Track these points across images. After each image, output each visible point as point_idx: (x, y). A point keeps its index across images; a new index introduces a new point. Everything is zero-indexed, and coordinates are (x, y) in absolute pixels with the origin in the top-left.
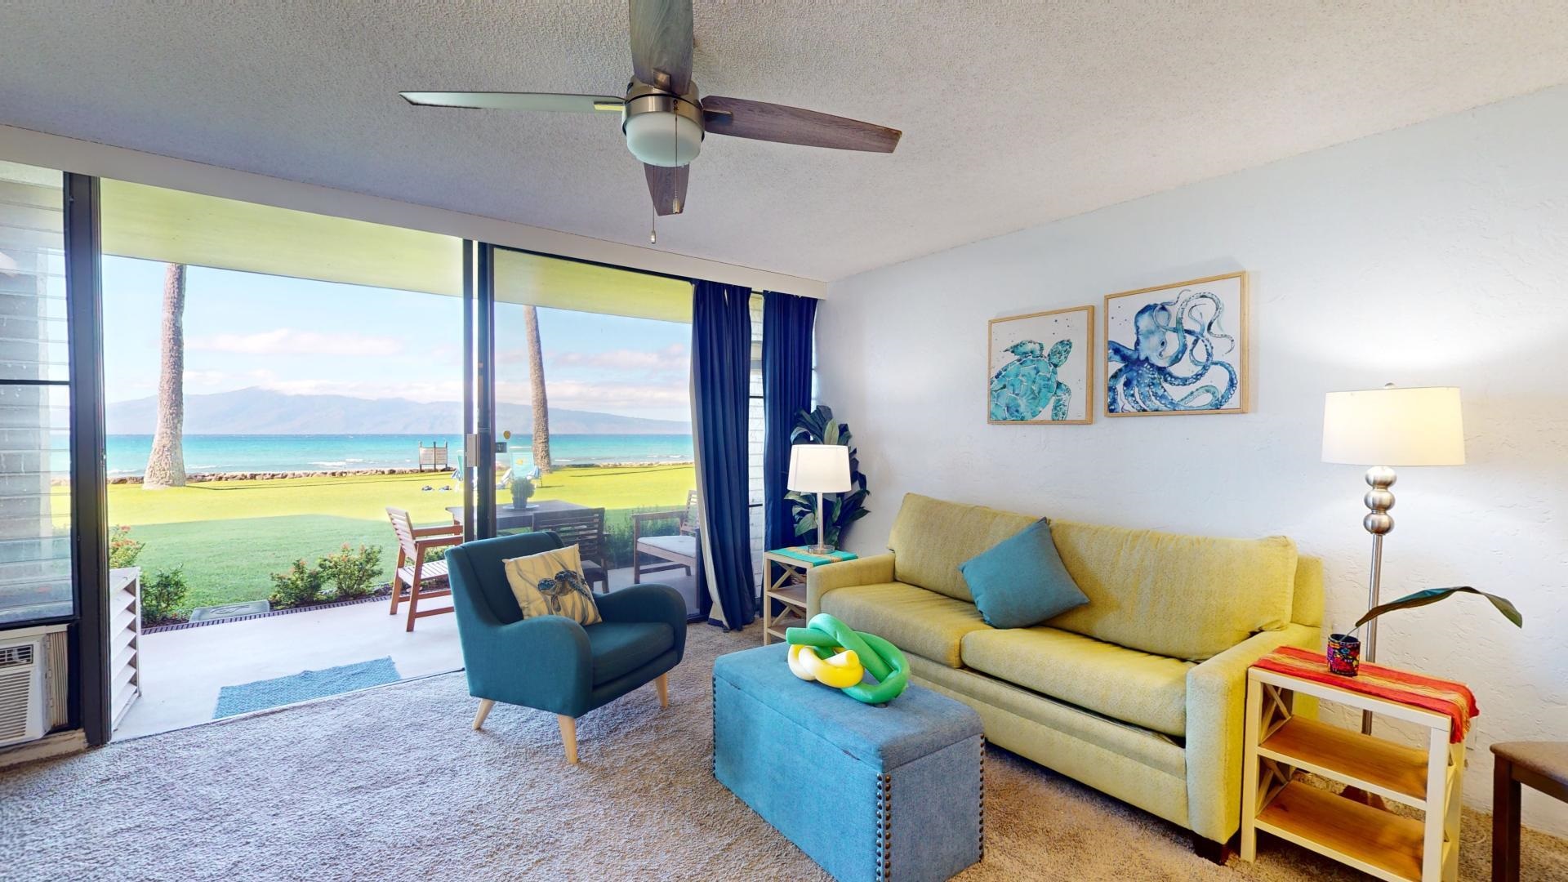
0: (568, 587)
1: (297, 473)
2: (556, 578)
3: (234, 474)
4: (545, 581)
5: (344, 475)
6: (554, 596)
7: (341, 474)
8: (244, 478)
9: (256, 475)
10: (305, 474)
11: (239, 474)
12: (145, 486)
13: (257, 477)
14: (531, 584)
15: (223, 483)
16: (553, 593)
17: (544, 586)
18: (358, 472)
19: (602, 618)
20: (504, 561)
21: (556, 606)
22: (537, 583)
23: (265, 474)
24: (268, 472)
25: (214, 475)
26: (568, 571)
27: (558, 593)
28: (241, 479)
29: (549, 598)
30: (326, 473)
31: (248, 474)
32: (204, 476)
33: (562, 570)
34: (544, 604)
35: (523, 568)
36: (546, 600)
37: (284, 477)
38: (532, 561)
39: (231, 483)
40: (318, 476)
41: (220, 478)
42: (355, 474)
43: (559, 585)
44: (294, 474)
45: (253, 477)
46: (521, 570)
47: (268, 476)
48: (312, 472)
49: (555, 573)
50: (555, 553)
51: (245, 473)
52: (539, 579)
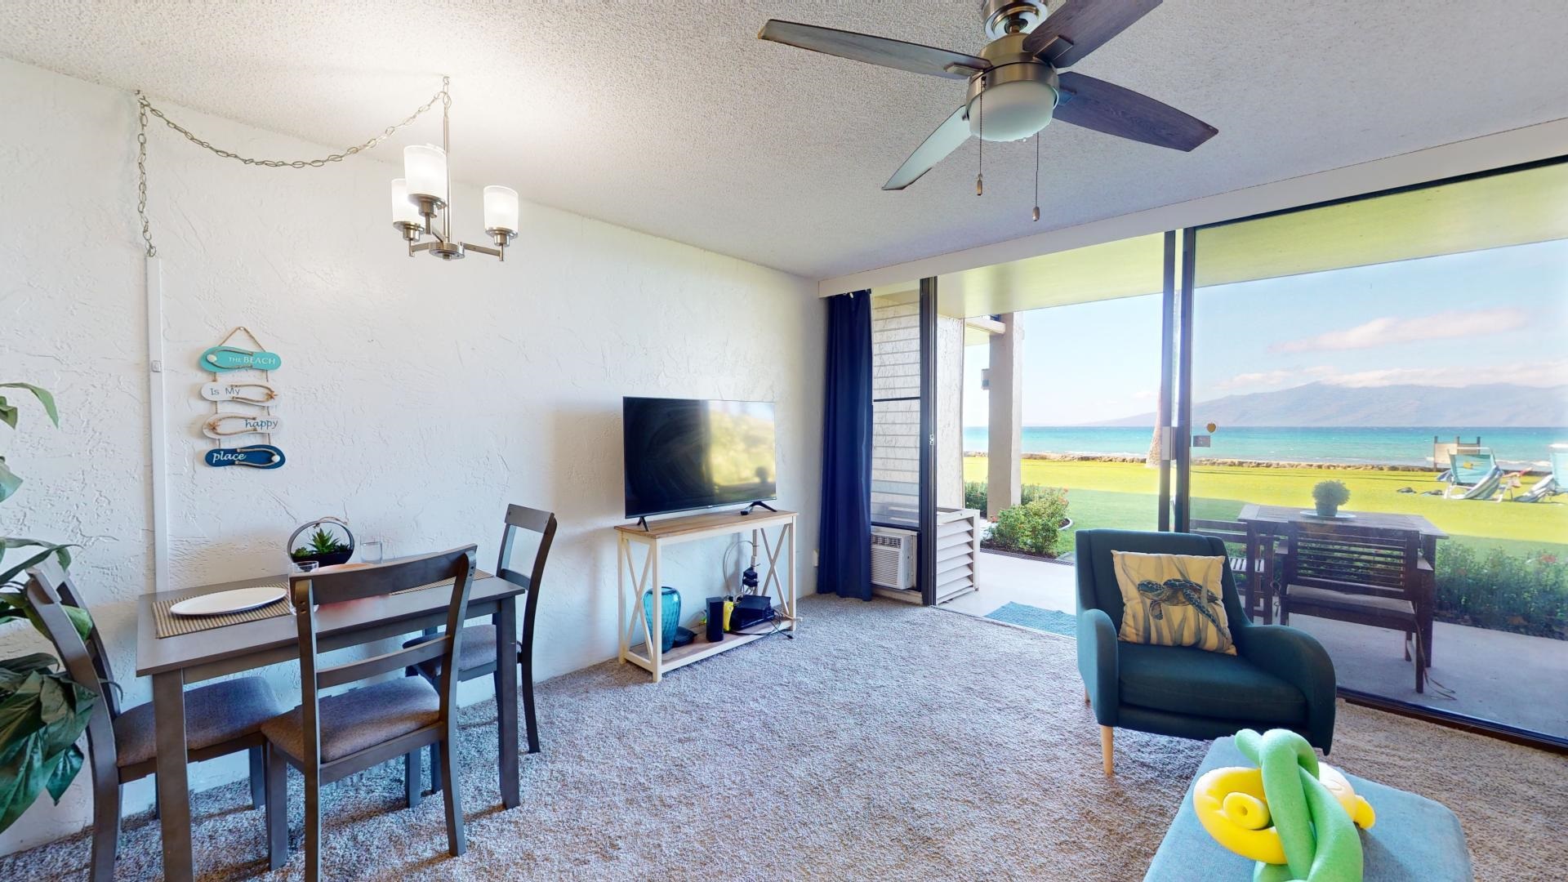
0: (1181, 598)
1: (1281, 463)
2: (1165, 584)
3: (1226, 460)
4: (1149, 583)
5: (1332, 468)
6: (1155, 601)
7: (1329, 467)
8: (1233, 464)
9: (1243, 463)
10: (1289, 464)
11: (1229, 461)
12: (1147, 465)
13: (1244, 465)
14: (1132, 582)
15: (1215, 468)
16: (1156, 598)
17: (1146, 587)
18: (1349, 467)
19: (1237, 651)
20: (1114, 552)
21: (1157, 612)
22: (1138, 582)
23: (1251, 463)
24: (1254, 461)
25: (1208, 460)
26: (1189, 582)
27: (1164, 601)
28: (1230, 465)
29: (1148, 602)
30: (1311, 466)
31: (1236, 461)
32: (1201, 461)
33: (1179, 577)
34: (1141, 605)
35: (1127, 563)
36: (1143, 602)
37: (1268, 466)
38: (1141, 559)
39: (1221, 468)
40: (1304, 467)
41: (1214, 463)
42: (1345, 468)
43: (1168, 592)
44: (1278, 464)
45: (1241, 464)
46: (1125, 565)
47: (1253, 465)
48: (1296, 463)
49: (1165, 580)
50: (1178, 558)
51: (1234, 460)
52: (1142, 579)
